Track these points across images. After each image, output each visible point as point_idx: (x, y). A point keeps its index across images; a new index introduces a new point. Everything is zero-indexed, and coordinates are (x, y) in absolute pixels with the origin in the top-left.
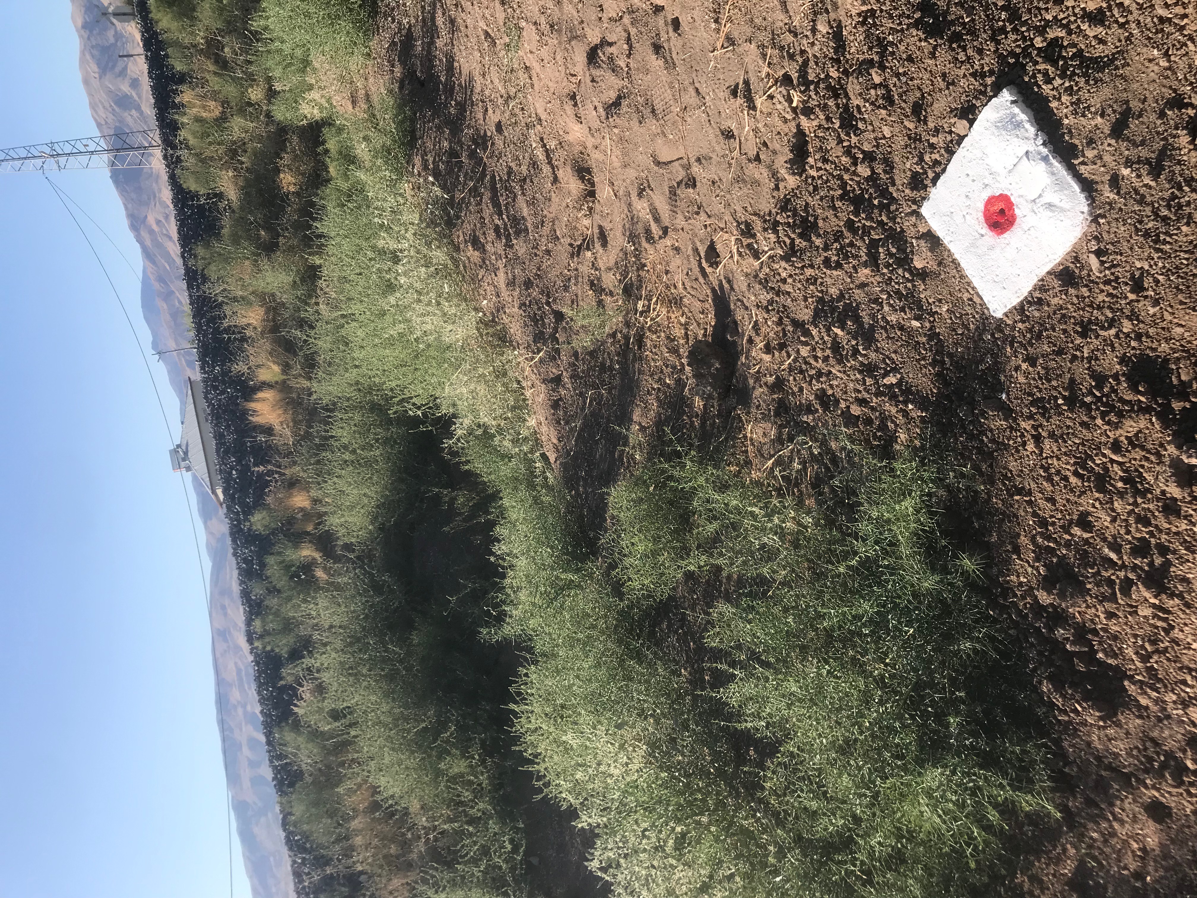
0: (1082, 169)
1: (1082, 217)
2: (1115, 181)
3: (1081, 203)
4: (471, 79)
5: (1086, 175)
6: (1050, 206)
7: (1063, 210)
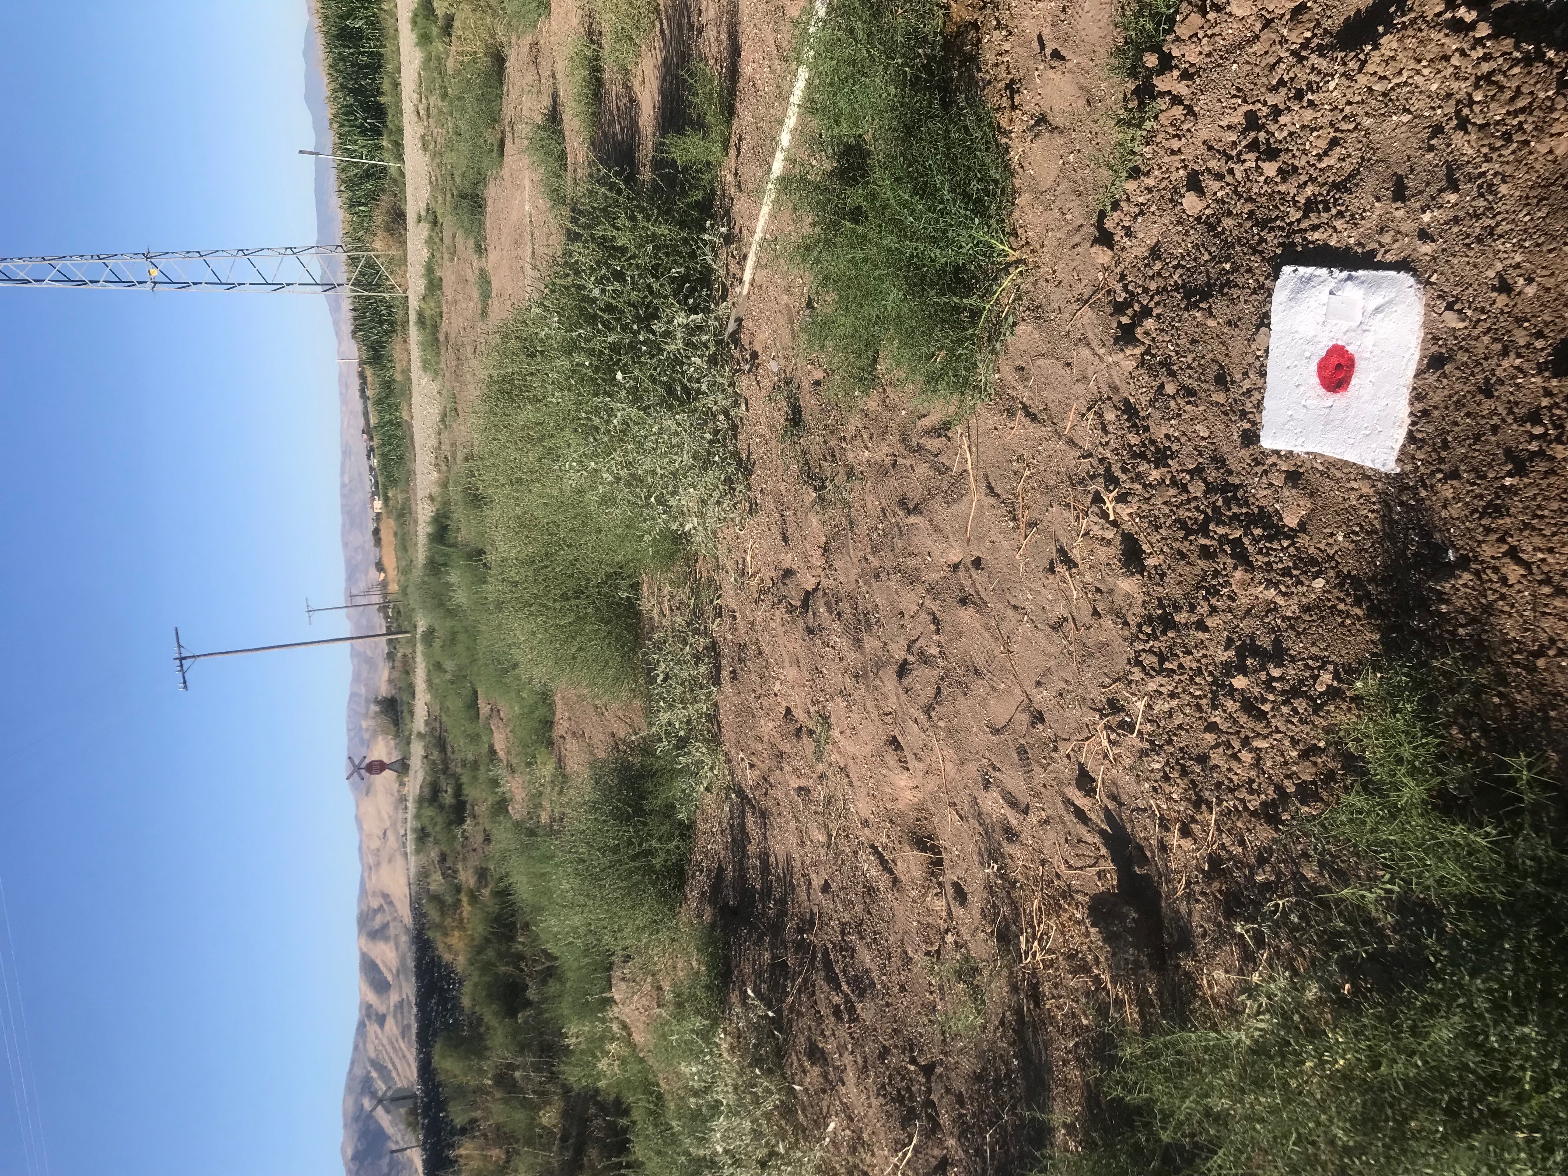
0: (1389, 257)
1: (1412, 290)
2: (1424, 235)
3: (1405, 279)
4: (789, 859)
5: (1396, 258)
6: (1378, 310)
7: (1390, 302)
